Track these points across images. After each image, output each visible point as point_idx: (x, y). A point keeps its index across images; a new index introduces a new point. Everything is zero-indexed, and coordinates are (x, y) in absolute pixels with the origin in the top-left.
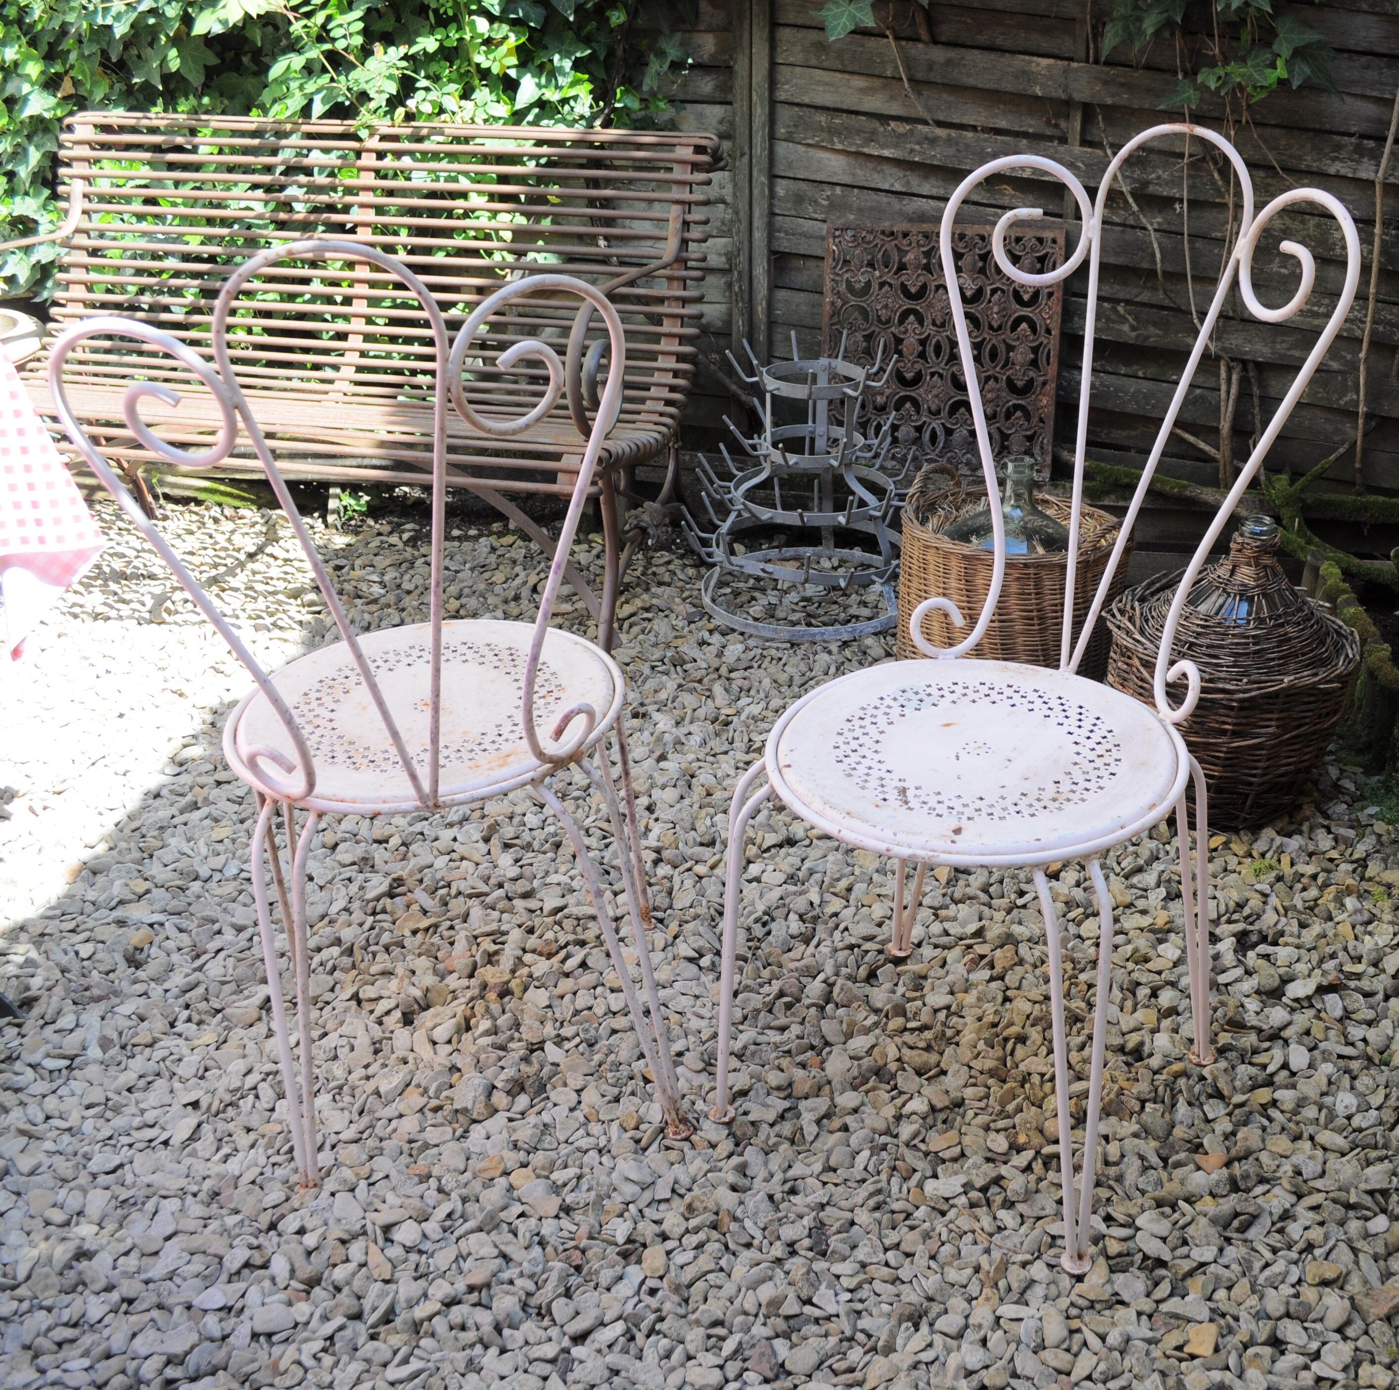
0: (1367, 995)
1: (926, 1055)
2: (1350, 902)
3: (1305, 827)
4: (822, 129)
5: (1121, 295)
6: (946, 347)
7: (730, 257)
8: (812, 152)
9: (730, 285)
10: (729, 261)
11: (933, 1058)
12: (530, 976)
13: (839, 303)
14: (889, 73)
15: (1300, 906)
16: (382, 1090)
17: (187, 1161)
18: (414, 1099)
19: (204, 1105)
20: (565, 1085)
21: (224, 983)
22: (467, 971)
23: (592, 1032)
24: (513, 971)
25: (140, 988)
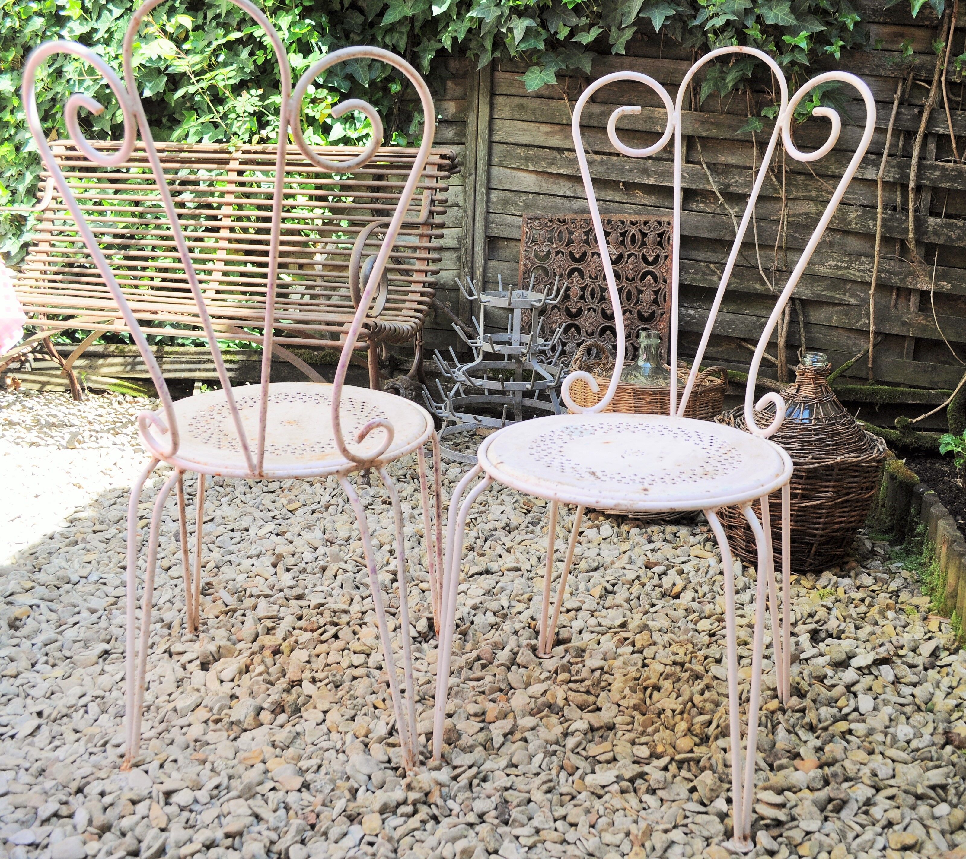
0: (912, 666)
1: (585, 696)
2: (891, 614)
4: (521, 158)
5: (712, 259)
6: (598, 292)
7: (460, 240)
8: (515, 172)
9: (459, 258)
10: (460, 242)
11: (591, 699)
12: (296, 642)
13: (530, 265)
14: (564, 122)
15: (854, 615)
16: (178, 708)
17: (26, 748)
18: (202, 714)
19: (45, 714)
20: (315, 708)
21: (75, 642)
22: (251, 638)
23: (339, 677)
24: (284, 639)
25: (15, 641)
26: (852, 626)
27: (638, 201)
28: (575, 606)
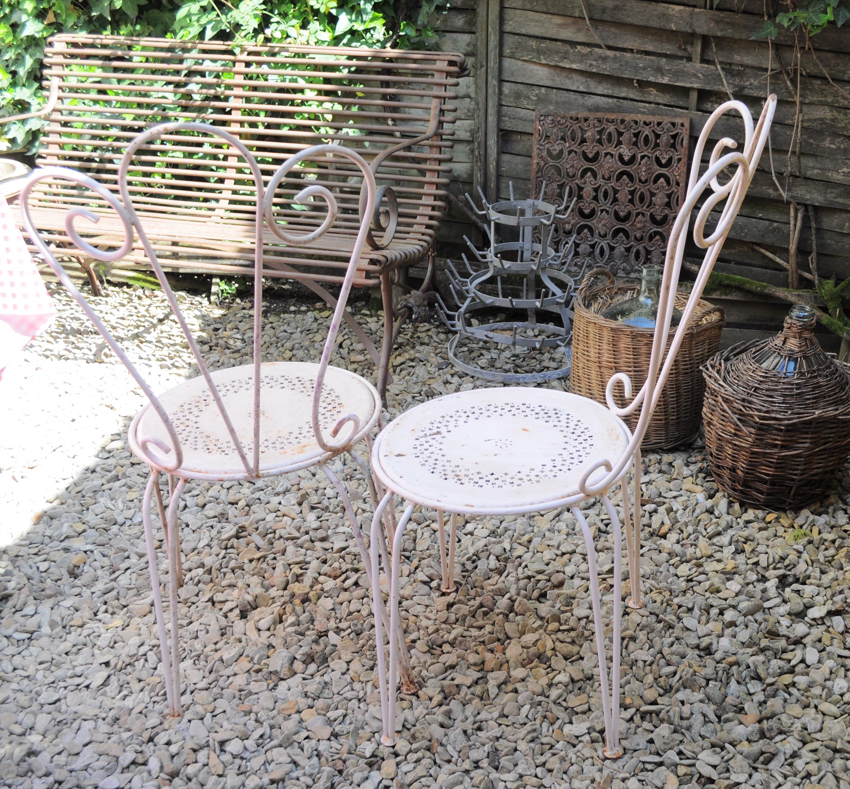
1: (571, 647)
3: (831, 510)
4: (533, 50)
6: (611, 193)
7: (473, 132)
8: (526, 65)
9: (472, 151)
10: (472, 135)
11: (575, 648)
12: (322, 589)
13: (542, 163)
14: (575, 14)
15: (822, 559)
16: (224, 658)
17: (100, 698)
18: (244, 664)
19: (112, 664)
20: (340, 658)
21: (129, 589)
22: (283, 586)
23: (359, 626)
24: (312, 587)
25: (76, 591)
26: (818, 570)
27: (652, 99)
28: (570, 549)
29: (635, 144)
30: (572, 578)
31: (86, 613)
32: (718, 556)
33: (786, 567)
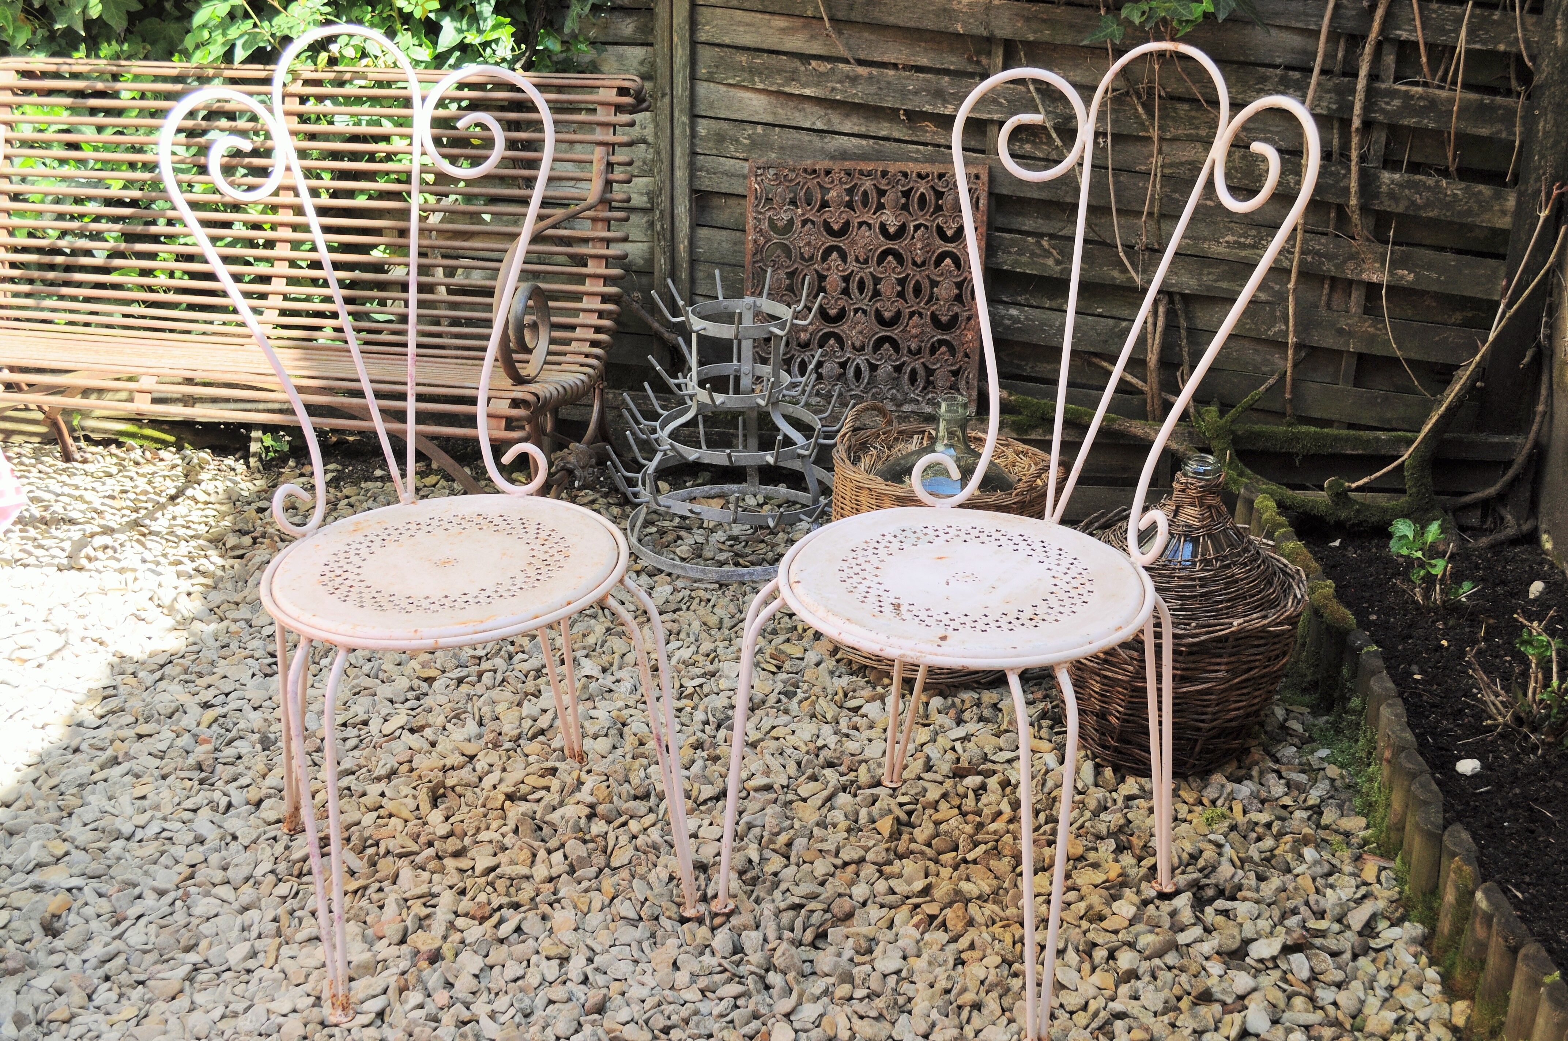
0: (1334, 954)
1: (877, 1025)
2: (1309, 853)
3: (1255, 772)
4: (743, 69)
5: (1045, 230)
6: (871, 284)
7: (652, 196)
8: (734, 92)
9: (651, 224)
10: (651, 200)
11: (885, 1028)
12: (463, 941)
13: (762, 240)
14: (811, 13)
15: (1256, 857)
21: (145, 952)
22: (397, 938)
23: (527, 1002)
24: (445, 938)
25: (57, 959)
26: (1252, 875)
27: (928, 138)
28: (856, 857)
29: (905, 207)
30: (864, 904)
31: (77, 997)
32: (1092, 856)
33: (1201, 870)
